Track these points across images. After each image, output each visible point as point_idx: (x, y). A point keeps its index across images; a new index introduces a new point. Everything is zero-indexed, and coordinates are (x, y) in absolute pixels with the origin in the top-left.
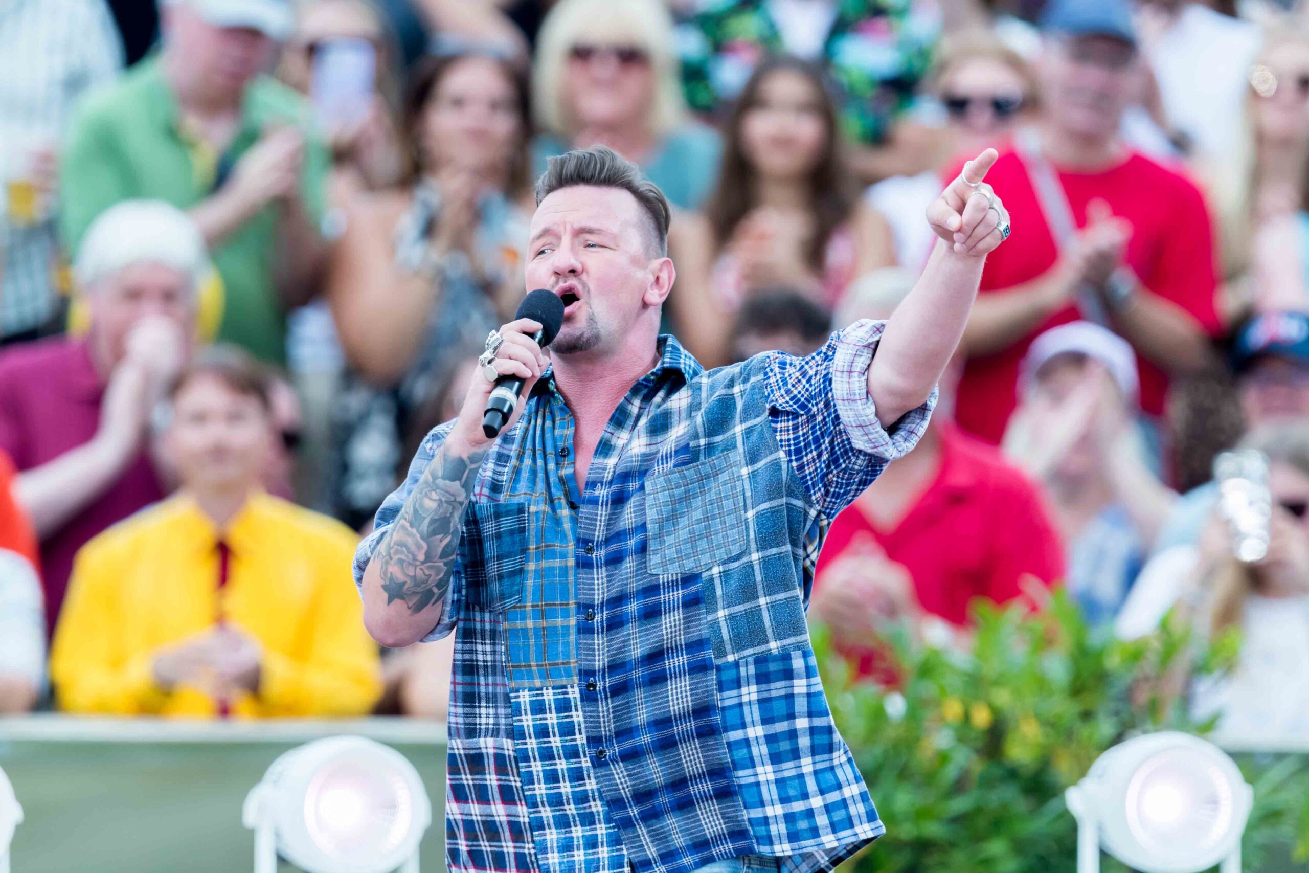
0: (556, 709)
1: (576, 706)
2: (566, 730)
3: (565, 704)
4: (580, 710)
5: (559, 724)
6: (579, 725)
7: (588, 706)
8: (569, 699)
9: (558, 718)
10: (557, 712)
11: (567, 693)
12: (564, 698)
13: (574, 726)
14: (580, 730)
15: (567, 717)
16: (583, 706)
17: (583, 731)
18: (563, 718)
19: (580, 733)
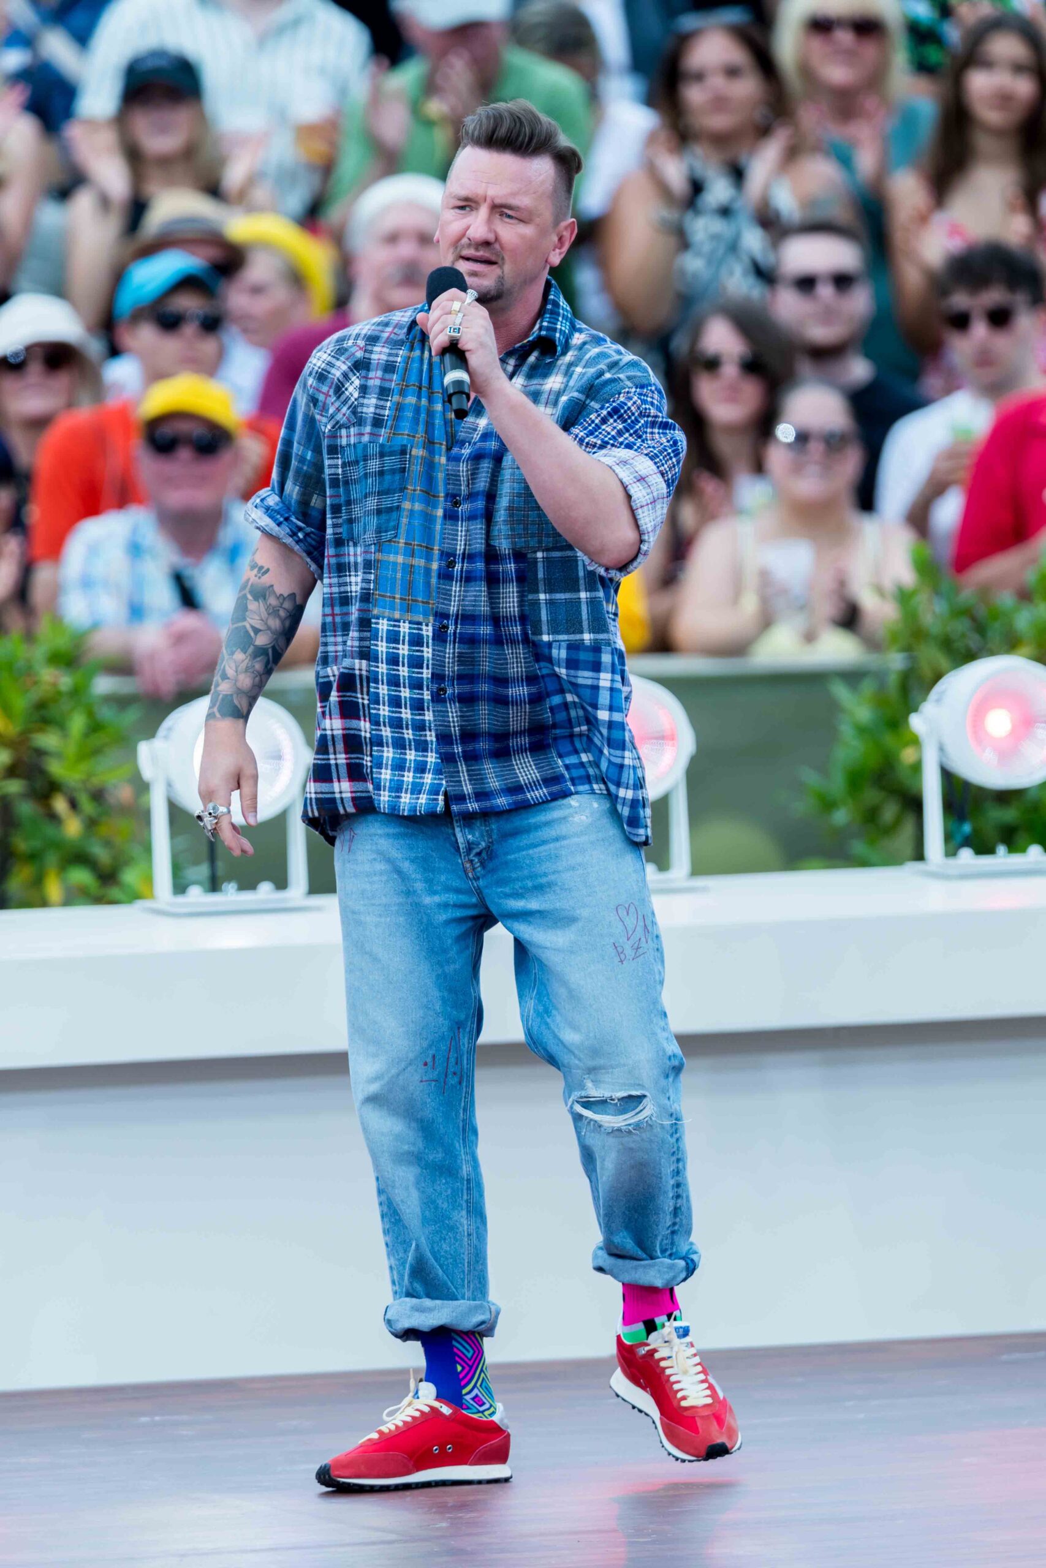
0: (409, 641)
1: (428, 643)
2: (415, 662)
3: (418, 638)
4: (431, 647)
5: (410, 656)
6: (428, 661)
7: (437, 646)
8: (423, 635)
9: (409, 650)
10: (409, 645)
11: (421, 629)
12: (419, 633)
13: (423, 661)
14: (428, 665)
15: (418, 651)
16: (433, 645)
17: (430, 666)
18: (414, 651)
19: (428, 668)
